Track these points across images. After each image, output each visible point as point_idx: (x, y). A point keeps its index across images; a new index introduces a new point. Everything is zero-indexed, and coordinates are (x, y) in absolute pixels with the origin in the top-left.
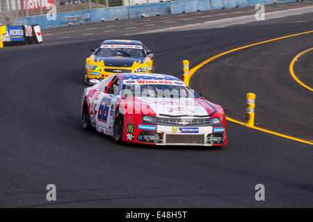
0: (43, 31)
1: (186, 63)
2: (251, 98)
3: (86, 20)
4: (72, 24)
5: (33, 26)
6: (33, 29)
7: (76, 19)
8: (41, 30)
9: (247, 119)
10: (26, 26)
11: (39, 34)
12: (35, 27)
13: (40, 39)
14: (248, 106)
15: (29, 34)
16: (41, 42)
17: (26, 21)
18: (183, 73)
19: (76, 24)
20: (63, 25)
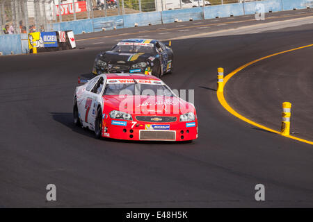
0: (76, 37)
1: (221, 70)
2: (287, 107)
3: (120, 25)
4: (105, 29)
5: (66, 32)
6: (66, 35)
7: (109, 25)
8: (75, 36)
9: (282, 128)
10: (59, 32)
11: (73, 40)
12: (68, 33)
13: (73, 44)
14: (284, 115)
15: (62, 40)
16: (74, 48)
17: (59, 26)
18: (218, 80)
19: (109, 29)
20: (96, 31)
